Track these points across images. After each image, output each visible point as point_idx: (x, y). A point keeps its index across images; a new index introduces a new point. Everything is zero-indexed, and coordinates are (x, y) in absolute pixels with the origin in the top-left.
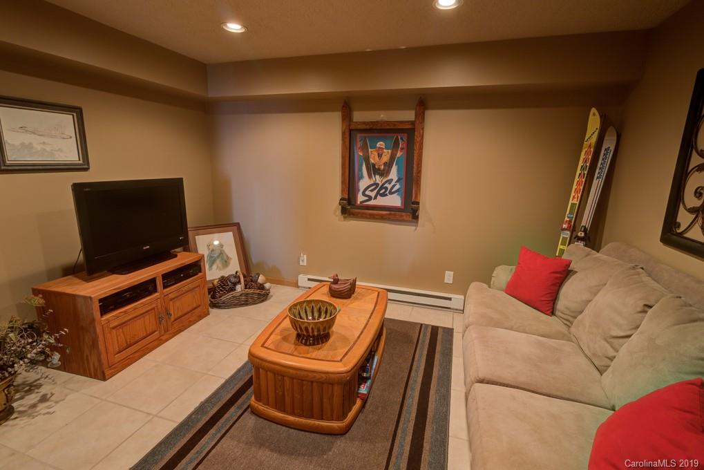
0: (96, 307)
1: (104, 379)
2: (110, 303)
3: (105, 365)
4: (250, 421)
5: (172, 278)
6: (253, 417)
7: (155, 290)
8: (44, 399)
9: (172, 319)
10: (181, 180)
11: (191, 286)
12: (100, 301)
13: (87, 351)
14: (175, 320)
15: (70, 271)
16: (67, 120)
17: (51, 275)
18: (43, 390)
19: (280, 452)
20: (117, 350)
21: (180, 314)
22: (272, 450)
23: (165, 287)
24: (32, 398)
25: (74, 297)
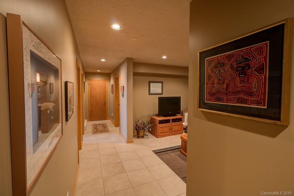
0: (158, 122)
1: (157, 138)
2: (161, 122)
3: (158, 135)
4: (179, 153)
5: (174, 120)
6: (180, 153)
7: (170, 122)
8: (148, 137)
9: (173, 131)
10: (180, 97)
11: (179, 124)
12: (159, 121)
13: (156, 131)
14: (174, 131)
15: (156, 115)
16: (160, 84)
17: (153, 115)
18: (148, 136)
19: (182, 159)
20: (160, 132)
21: (175, 130)
22: (180, 158)
23: (172, 122)
24: (147, 137)
25: (155, 119)
